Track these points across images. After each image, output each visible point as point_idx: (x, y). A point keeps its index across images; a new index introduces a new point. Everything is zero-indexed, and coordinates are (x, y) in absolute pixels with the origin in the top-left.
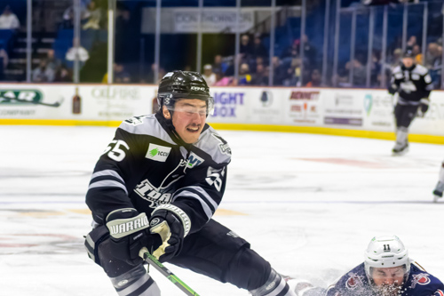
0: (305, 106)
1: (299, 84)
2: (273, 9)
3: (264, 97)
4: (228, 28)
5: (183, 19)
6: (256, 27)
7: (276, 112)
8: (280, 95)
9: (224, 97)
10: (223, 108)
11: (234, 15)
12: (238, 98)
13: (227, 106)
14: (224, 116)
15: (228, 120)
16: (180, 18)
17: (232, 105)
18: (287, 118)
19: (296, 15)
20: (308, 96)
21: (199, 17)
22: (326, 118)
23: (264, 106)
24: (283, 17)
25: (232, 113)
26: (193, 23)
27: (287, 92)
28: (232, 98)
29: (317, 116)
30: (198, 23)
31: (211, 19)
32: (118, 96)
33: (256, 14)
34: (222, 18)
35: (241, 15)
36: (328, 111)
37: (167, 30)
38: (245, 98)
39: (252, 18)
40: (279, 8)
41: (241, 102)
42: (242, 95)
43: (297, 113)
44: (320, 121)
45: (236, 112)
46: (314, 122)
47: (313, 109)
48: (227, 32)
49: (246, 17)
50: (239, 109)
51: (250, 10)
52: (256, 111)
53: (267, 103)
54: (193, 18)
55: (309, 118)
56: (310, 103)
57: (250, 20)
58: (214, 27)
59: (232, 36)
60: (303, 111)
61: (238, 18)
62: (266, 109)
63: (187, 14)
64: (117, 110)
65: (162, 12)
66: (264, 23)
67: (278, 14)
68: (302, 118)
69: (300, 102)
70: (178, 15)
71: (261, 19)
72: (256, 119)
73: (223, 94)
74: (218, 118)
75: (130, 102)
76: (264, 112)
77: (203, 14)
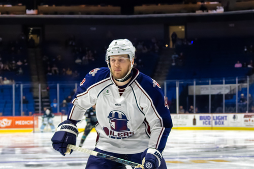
0: (250, 120)
1: (247, 112)
2: (237, 85)
3: (234, 117)
4: (220, 92)
5: (204, 90)
6: (231, 91)
7: (239, 122)
8: (240, 116)
9: (220, 118)
10: (219, 122)
11: (222, 87)
12: (225, 118)
13: (221, 121)
14: (219, 124)
15: (221, 126)
16: (202, 89)
17: (223, 120)
18: (243, 124)
19: (245, 87)
20: (250, 116)
21: (210, 89)
24: (240, 87)
25: (223, 123)
26: (207, 91)
27: (243, 115)
28: (223, 118)
30: (209, 91)
31: (214, 89)
32: (181, 118)
33: (230, 87)
34: (218, 89)
35: (225, 87)
37: (198, 94)
38: (227, 118)
39: (229, 88)
40: (239, 84)
41: (226, 119)
42: (226, 117)
43: (246, 123)
46: (253, 126)
47: (253, 121)
48: (220, 94)
49: (227, 88)
50: (225, 122)
51: (228, 85)
52: (231, 122)
54: (207, 89)
55: (251, 124)
56: (251, 119)
58: (215, 92)
59: (222, 95)
60: (249, 122)
61: (224, 89)
62: (235, 121)
63: (205, 88)
64: (180, 123)
65: (196, 87)
66: (234, 90)
67: (239, 87)
68: (248, 125)
69: (248, 119)
70: (202, 88)
71: (232, 88)
72: (231, 125)
73: (219, 116)
74: (218, 126)
75: (185, 120)
76: (234, 123)
77: (211, 88)
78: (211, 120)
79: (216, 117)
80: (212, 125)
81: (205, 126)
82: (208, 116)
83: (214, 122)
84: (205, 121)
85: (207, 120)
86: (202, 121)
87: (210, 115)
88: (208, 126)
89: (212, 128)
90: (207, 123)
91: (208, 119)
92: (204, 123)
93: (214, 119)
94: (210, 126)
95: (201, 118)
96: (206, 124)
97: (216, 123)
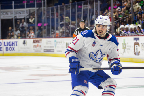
7: (28, 48)
10: (10, 47)
12: (15, 43)
13: (12, 47)
14: (10, 50)
15: (12, 52)
18: (32, 50)
20: (38, 42)
22: (44, 50)
23: (24, 46)
28: (13, 44)
29: (42, 49)
36: (45, 47)
38: (17, 43)
41: (16, 45)
43: (35, 48)
44: (43, 51)
45: (15, 49)
46: (41, 51)
47: (40, 46)
52: (22, 48)
53: (25, 45)
55: (39, 50)
56: (39, 44)
60: (37, 47)
62: (25, 47)
68: (37, 50)
69: (36, 44)
72: (22, 51)
76: (24, 48)
78: (2, 46)
79: (7, 42)
80: (3, 50)
83: (5, 47)
89: (3, 55)
94: (1, 52)
97: (7, 49)
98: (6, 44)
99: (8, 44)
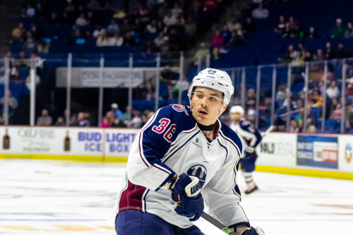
2: (158, 70)
4: (123, 84)
5: (89, 76)
6: (144, 83)
9: (120, 137)
10: (119, 145)
11: (127, 73)
12: (131, 138)
13: (123, 143)
14: (120, 151)
15: (123, 154)
16: (86, 76)
17: (126, 143)
21: (101, 75)
25: (126, 149)
26: (95, 80)
28: (126, 138)
30: (100, 79)
31: (110, 76)
32: (38, 136)
33: (144, 72)
34: (117, 77)
35: (133, 73)
37: (76, 85)
39: (142, 76)
42: (133, 135)
48: (122, 86)
49: (136, 75)
51: (140, 70)
54: (96, 75)
57: (140, 77)
58: (112, 83)
59: (126, 90)
61: (131, 76)
63: (91, 73)
64: (38, 146)
65: (72, 71)
66: (150, 80)
70: (84, 73)
71: (148, 76)
73: (119, 134)
74: (116, 154)
75: (47, 140)
77: (104, 73)
78: (101, 142)
79: (114, 135)
80: (103, 151)
81: (89, 153)
82: (97, 134)
83: (107, 145)
84: (89, 143)
85: (93, 142)
86: (83, 144)
87: (100, 130)
88: (96, 153)
89: (103, 159)
90: (93, 147)
91: (96, 140)
92: (87, 147)
93: (108, 140)
94: (99, 154)
95: (81, 137)
96: (92, 150)
97: (112, 149)
98: (111, 138)
99: (115, 137)
